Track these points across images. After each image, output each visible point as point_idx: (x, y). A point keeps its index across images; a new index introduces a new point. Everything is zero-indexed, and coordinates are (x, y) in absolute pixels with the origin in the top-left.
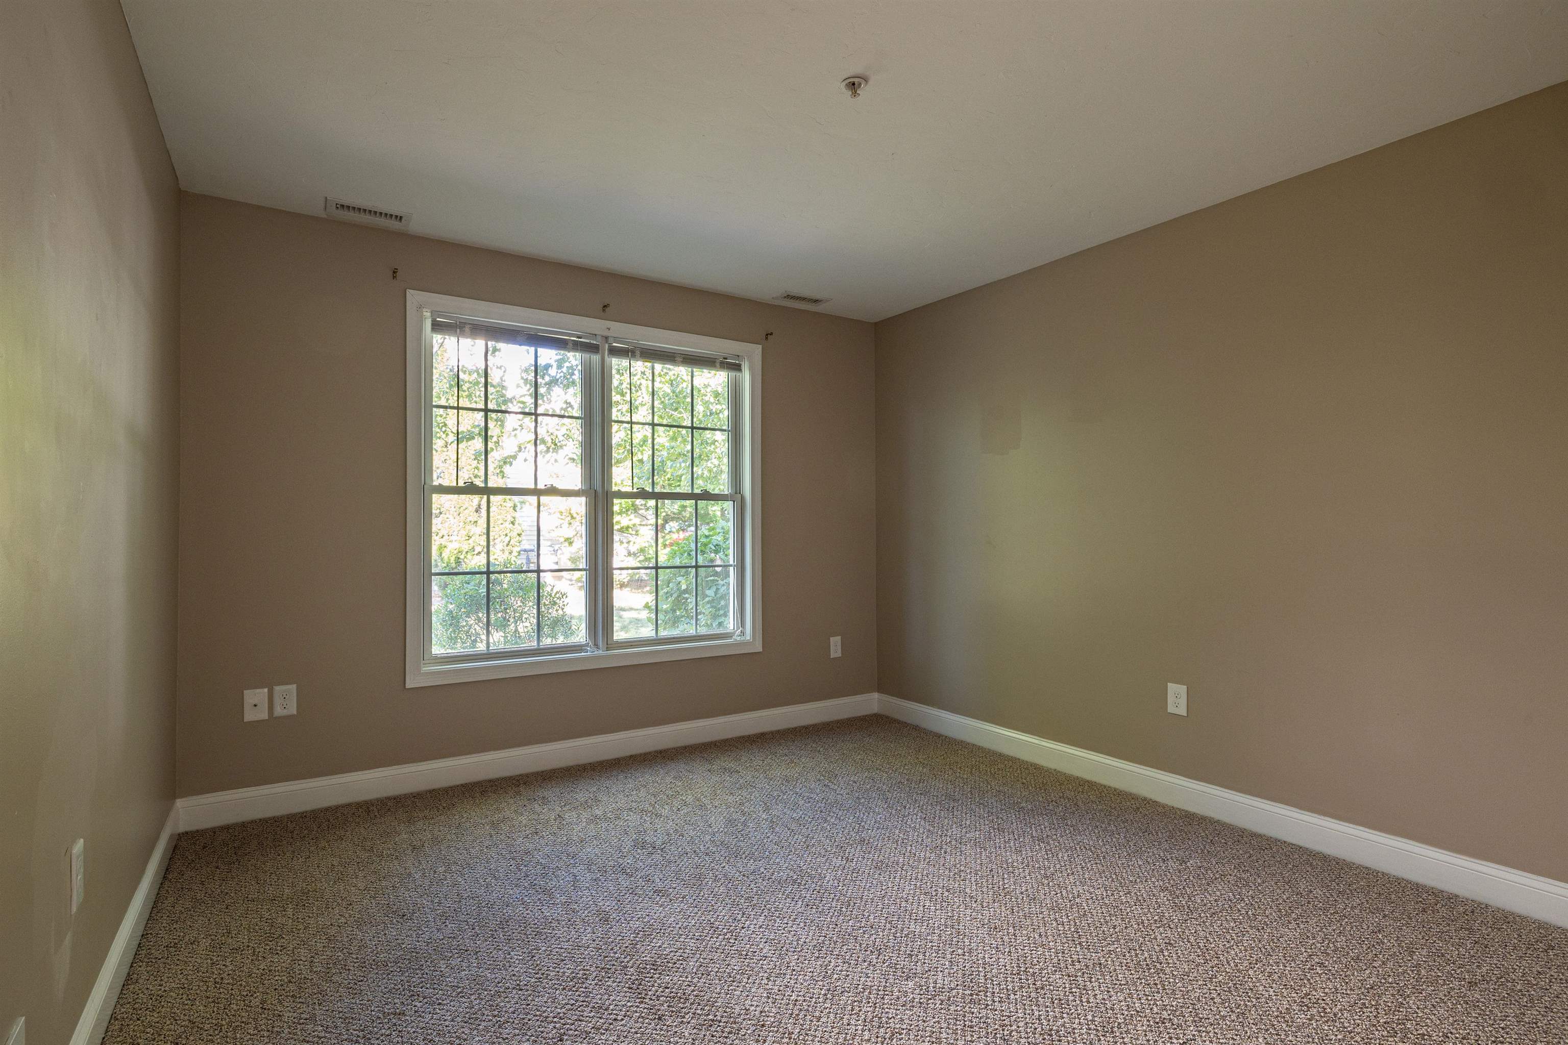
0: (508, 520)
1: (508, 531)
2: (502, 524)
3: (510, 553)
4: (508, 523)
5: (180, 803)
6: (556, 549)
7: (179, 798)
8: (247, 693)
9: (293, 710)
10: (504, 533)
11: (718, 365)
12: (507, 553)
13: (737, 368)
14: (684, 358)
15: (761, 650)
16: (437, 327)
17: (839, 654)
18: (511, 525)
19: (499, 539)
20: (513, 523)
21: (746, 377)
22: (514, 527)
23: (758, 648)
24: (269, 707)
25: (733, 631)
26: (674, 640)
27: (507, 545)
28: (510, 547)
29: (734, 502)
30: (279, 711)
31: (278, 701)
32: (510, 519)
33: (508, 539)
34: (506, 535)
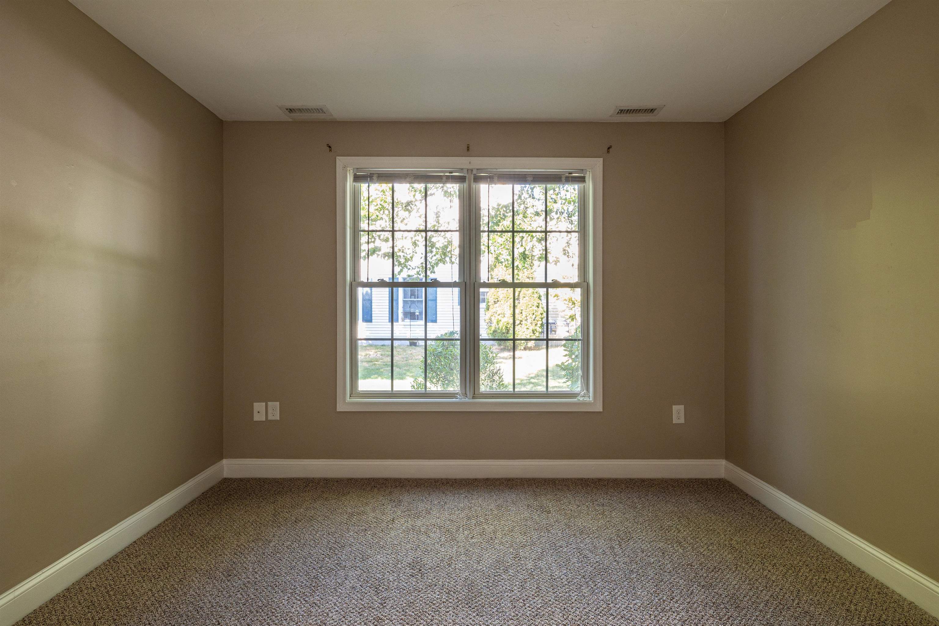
0: (535, 305)
1: (534, 312)
2: (531, 307)
3: (536, 325)
4: (535, 306)
5: (225, 461)
6: (568, 323)
7: (226, 459)
8: (255, 404)
9: (278, 418)
10: (532, 313)
11: (563, 179)
12: (534, 324)
13: (582, 180)
14: (534, 178)
15: (601, 410)
16: (357, 178)
17: (682, 421)
18: (537, 308)
19: (529, 317)
20: (538, 307)
21: (589, 185)
22: (539, 309)
23: (599, 408)
24: (266, 415)
25: (579, 392)
26: (527, 395)
27: (534, 320)
28: (536, 321)
29: (581, 288)
30: (270, 417)
31: (270, 411)
32: (536, 304)
33: (534, 316)
34: (533, 314)
